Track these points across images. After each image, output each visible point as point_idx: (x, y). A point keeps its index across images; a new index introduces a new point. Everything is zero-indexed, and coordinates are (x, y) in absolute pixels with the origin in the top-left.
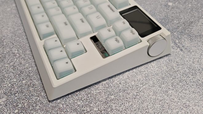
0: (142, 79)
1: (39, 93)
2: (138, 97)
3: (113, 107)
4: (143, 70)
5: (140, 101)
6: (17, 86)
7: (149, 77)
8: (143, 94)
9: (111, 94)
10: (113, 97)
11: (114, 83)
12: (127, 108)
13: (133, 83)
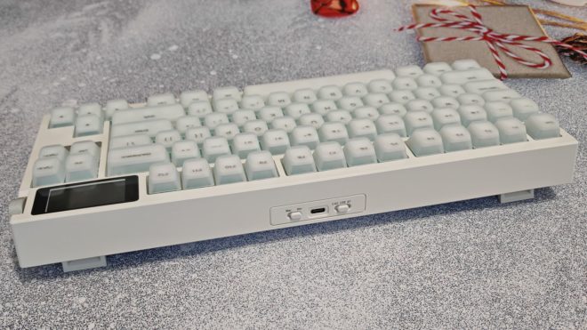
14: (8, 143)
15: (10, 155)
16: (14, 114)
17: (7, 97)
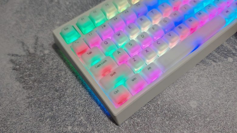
0: (224, 96)
1: (147, 130)
2: (228, 114)
3: (213, 129)
4: (221, 86)
5: (231, 118)
6: (123, 128)
7: (229, 93)
8: (230, 110)
9: (206, 117)
10: (208, 119)
11: (203, 106)
12: (224, 127)
13: (219, 102)
14: (59, 75)
15: (66, 82)
16: (48, 54)
17: (36, 45)
